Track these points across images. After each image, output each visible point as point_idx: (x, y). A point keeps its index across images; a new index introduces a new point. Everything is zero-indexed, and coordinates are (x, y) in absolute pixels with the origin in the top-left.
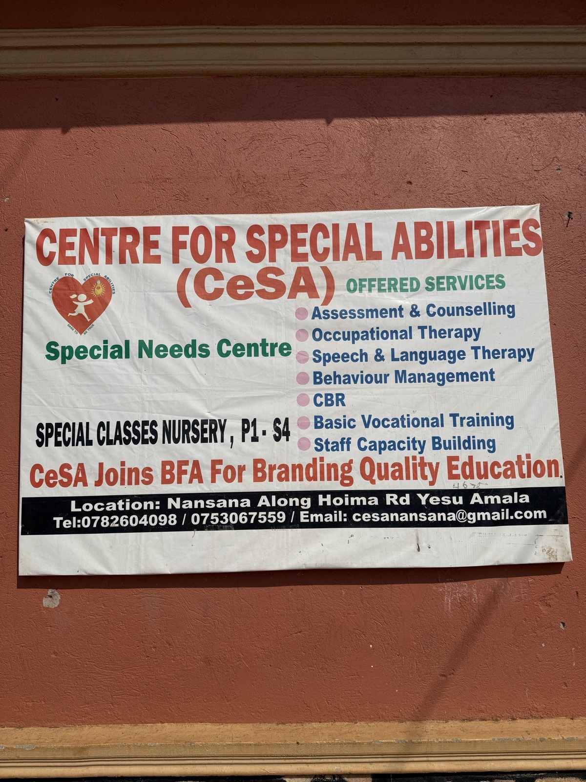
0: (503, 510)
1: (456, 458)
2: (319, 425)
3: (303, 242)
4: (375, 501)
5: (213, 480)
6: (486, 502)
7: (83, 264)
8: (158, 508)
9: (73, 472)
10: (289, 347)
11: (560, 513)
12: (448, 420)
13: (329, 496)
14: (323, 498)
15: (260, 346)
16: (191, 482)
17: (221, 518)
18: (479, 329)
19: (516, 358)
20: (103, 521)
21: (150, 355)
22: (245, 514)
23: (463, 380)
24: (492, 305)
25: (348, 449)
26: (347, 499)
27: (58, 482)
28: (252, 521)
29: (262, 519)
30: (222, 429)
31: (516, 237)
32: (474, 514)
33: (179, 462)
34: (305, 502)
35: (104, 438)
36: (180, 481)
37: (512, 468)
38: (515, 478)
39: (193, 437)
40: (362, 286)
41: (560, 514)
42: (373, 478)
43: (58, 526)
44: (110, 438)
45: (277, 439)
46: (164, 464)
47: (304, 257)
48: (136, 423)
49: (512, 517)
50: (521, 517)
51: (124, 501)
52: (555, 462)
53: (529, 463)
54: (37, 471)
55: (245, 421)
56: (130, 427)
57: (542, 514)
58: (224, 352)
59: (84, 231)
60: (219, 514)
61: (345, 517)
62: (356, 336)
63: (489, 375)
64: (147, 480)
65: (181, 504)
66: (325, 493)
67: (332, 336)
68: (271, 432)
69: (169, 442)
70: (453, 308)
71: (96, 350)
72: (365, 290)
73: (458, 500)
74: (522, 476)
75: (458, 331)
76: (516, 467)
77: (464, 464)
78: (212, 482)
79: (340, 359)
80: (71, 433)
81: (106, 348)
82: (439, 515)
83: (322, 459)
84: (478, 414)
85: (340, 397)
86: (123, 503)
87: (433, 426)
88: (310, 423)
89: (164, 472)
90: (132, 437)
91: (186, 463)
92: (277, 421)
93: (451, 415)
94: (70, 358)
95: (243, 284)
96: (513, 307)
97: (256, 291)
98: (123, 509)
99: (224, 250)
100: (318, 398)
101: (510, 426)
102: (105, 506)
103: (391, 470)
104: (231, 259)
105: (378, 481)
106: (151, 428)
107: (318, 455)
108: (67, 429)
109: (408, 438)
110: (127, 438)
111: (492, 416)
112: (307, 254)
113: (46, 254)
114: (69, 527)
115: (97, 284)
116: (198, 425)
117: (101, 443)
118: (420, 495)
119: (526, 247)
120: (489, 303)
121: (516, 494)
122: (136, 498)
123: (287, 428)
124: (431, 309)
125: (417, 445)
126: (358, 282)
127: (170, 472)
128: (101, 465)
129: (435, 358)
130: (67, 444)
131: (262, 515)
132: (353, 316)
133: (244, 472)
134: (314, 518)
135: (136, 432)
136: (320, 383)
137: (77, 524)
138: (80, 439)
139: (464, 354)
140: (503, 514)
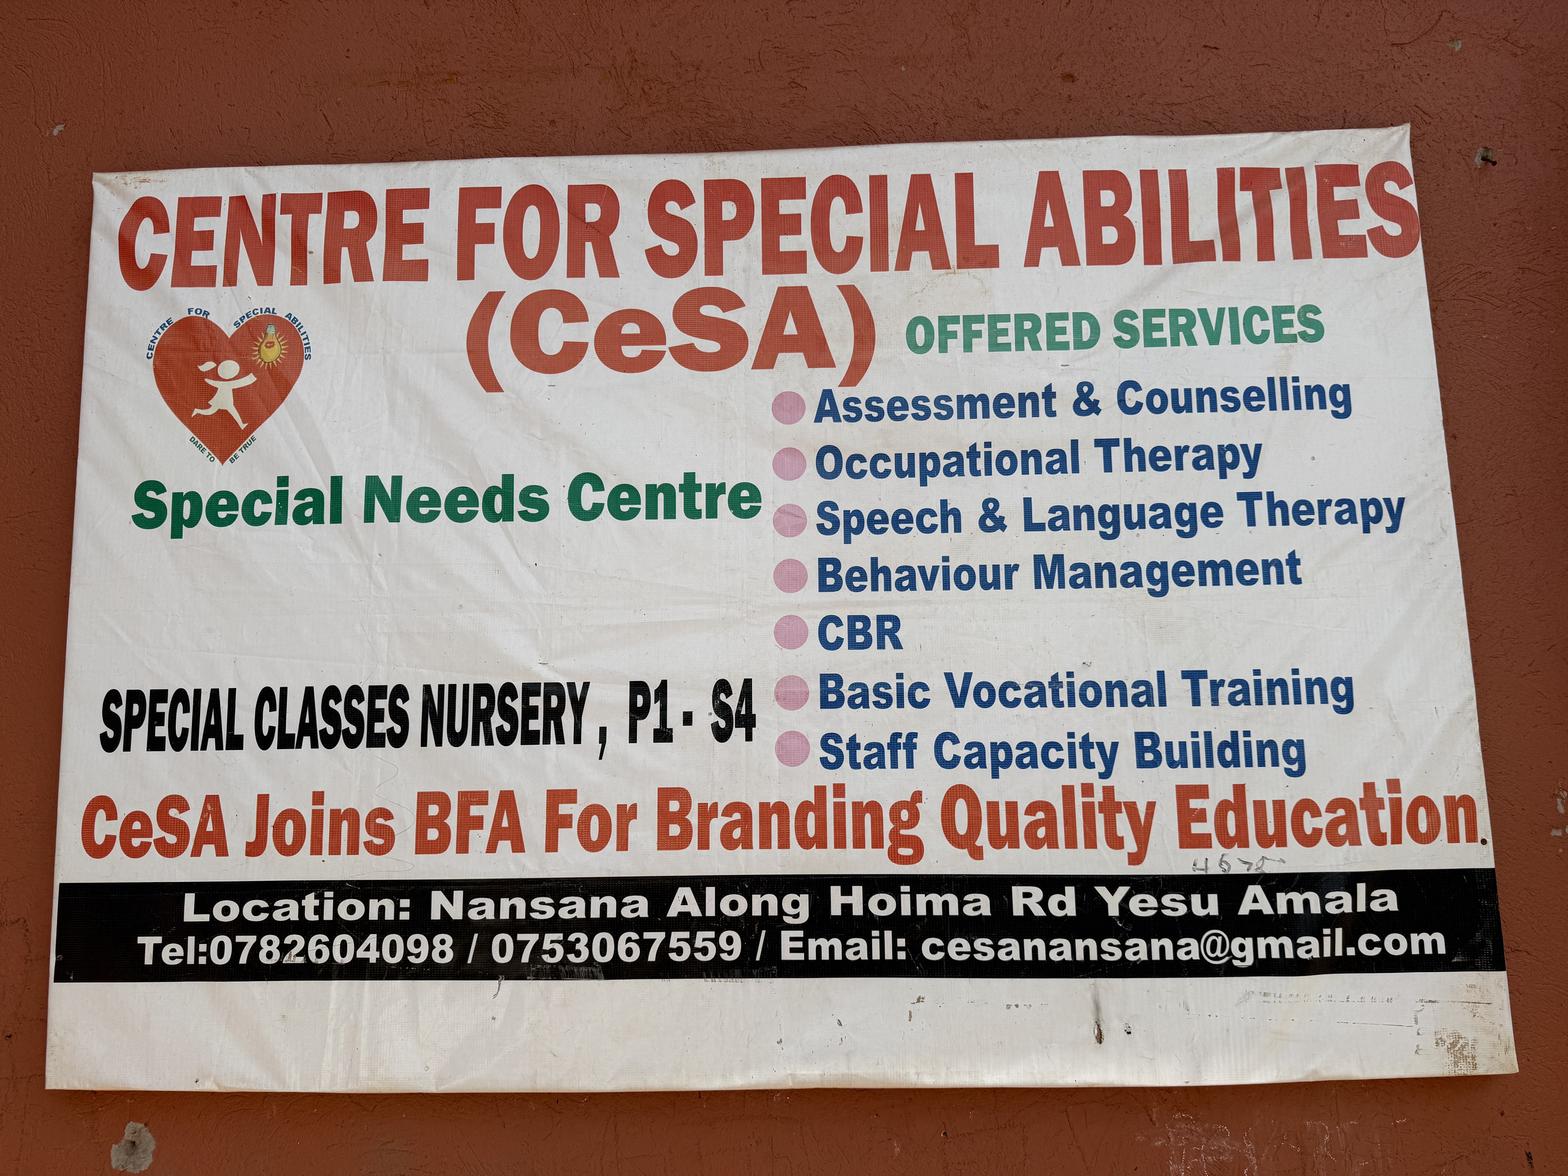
0: (1327, 931)
1: (1202, 791)
2: (832, 698)
3: (792, 224)
4: (983, 905)
5: (552, 845)
6: (1282, 909)
7: (235, 285)
8: (405, 916)
9: (192, 819)
10: (755, 494)
11: (1483, 941)
12: (1178, 688)
13: (857, 890)
14: (843, 894)
15: (680, 491)
16: (492, 848)
17: (570, 948)
18: (1258, 447)
19: (1356, 522)
20: (265, 948)
21: (393, 516)
22: (634, 936)
23: (1216, 582)
24: (1290, 385)
25: (910, 764)
26: (906, 900)
27: (153, 846)
28: (652, 957)
29: (679, 951)
30: (579, 706)
31: (1351, 210)
32: (1248, 942)
33: (462, 794)
34: (795, 904)
35: (272, 729)
36: (463, 847)
37: (1350, 819)
38: (1360, 844)
39: (500, 729)
40: (946, 336)
41: (1483, 944)
42: (978, 843)
43: (148, 960)
44: (288, 731)
45: (722, 735)
46: (424, 799)
47: (797, 263)
48: (355, 692)
49: (1351, 951)
50: (1376, 951)
51: (320, 897)
52: (1467, 802)
53: (1396, 804)
54: (101, 814)
55: (638, 687)
56: (337, 701)
57: (1434, 943)
58: (587, 505)
59: (240, 203)
60: (566, 937)
61: (901, 949)
62: (930, 465)
63: (1286, 570)
64: (378, 841)
65: (467, 907)
66: (846, 883)
67: (866, 466)
68: (706, 717)
69: (439, 743)
70: (1188, 392)
71: (258, 502)
72: (955, 345)
73: (1205, 905)
74: (1378, 839)
75: (1203, 453)
76: (1361, 815)
77: (1223, 808)
78: (548, 849)
79: (889, 526)
80: (190, 715)
81: (283, 497)
82: (1156, 944)
83: (839, 790)
84: (1257, 672)
85: (888, 625)
86: (317, 903)
87: (1137, 704)
88: (807, 693)
89: (423, 822)
90: (343, 727)
91: (481, 798)
92: (723, 687)
93: (1186, 675)
94: (193, 522)
95: (639, 332)
96: (1346, 389)
97: (672, 349)
98: (316, 918)
99: (589, 246)
100: (831, 627)
101: (1343, 704)
102: (271, 909)
103: (1024, 820)
104: (608, 268)
105: (988, 849)
106: (392, 704)
107: (829, 778)
108: (180, 706)
109: (1071, 735)
110: (330, 730)
111: (1296, 677)
112: (804, 253)
113: (142, 260)
114: (177, 962)
115: (266, 334)
116: (514, 697)
117: (264, 742)
118: (1102, 891)
119: (1377, 234)
120: (1283, 380)
121: (1361, 888)
122: (351, 890)
123: (749, 707)
124: (1130, 394)
125: (1095, 755)
126: (935, 324)
127: (439, 822)
128: (263, 801)
129: (1141, 524)
130: (178, 745)
131: (679, 940)
132: (922, 413)
133: (632, 823)
134: (819, 948)
135: (354, 716)
136: (837, 587)
137: (198, 954)
138: (213, 731)
139: (1219, 512)
140: (1327, 941)
